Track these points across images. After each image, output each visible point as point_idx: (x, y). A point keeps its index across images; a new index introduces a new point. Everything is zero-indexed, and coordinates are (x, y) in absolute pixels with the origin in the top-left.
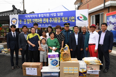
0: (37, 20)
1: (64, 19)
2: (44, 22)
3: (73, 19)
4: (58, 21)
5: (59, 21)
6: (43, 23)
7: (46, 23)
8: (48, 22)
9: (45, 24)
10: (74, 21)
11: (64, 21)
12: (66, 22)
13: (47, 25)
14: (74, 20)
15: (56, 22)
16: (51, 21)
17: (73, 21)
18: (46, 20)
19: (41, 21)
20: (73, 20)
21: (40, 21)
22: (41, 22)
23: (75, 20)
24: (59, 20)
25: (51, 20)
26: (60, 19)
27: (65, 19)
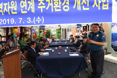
0: (4, 6)
1: (79, 3)
2: (23, 12)
3: (106, 3)
4: (62, 6)
5: (66, 8)
6: (19, 14)
7: (30, 14)
8: (33, 11)
9: (25, 16)
10: (107, 8)
11: (79, 8)
12: (84, 9)
13: (32, 20)
14: (107, 5)
15: (56, 10)
16: (42, 7)
17: (105, 7)
18: (28, 5)
19: (16, 9)
20: (103, 5)
21: (12, 8)
22: (14, 11)
23: (110, 5)
24: (65, 4)
25: (42, 5)
26: (68, 3)
27: (81, 2)
